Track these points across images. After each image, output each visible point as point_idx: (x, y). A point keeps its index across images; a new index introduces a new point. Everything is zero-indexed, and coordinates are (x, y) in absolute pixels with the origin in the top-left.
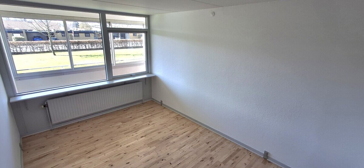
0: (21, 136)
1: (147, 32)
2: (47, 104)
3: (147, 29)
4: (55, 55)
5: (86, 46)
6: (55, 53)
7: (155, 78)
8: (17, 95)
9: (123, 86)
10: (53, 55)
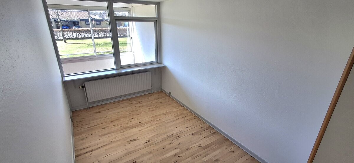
0: (71, 110)
1: (157, 20)
2: (85, 86)
3: (157, 17)
4: (66, 43)
5: (99, 34)
6: (66, 41)
7: (165, 67)
8: (65, 76)
9: (131, 75)
10: (64, 43)
